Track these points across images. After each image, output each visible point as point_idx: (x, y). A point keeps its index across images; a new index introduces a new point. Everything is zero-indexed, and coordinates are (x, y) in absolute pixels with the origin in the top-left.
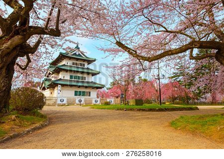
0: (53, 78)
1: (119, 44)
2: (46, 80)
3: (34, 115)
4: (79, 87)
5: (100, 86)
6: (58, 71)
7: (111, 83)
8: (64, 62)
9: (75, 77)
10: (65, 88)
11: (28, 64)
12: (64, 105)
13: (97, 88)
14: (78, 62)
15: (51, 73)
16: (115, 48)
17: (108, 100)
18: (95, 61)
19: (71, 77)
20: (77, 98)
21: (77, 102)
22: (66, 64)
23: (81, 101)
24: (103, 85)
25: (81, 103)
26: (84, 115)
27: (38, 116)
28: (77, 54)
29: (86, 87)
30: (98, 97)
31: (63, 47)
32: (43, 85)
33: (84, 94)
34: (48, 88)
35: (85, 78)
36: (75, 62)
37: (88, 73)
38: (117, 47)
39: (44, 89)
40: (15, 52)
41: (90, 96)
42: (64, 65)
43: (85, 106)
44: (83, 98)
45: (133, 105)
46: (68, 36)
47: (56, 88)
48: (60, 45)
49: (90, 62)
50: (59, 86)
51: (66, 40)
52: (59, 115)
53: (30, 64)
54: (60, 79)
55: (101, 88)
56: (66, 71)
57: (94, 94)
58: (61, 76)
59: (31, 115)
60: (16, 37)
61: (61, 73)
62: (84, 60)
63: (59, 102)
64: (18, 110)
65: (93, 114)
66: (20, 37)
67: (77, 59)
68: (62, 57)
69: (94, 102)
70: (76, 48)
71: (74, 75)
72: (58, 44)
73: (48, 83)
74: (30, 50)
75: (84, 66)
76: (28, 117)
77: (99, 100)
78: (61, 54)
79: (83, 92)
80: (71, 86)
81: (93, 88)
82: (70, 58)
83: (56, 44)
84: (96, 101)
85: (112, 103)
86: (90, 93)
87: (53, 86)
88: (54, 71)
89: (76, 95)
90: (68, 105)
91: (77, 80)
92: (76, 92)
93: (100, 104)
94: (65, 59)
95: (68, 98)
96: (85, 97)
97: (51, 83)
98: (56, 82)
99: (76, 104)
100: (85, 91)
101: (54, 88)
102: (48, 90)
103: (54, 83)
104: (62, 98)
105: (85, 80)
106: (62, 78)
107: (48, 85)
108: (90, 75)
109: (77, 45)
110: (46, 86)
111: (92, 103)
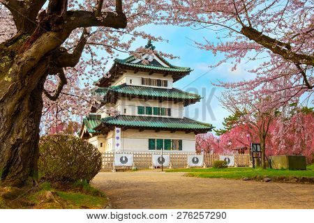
0: (103, 113)
1: (249, 32)
2: (90, 118)
3: (80, 190)
4: (157, 130)
5: (203, 127)
6: (112, 98)
7: (226, 120)
8: (124, 79)
9: (149, 110)
10: (129, 133)
11: (60, 88)
12: (128, 169)
13: (197, 131)
14: (154, 78)
15: (99, 103)
16: (239, 41)
17: (222, 158)
18: (187, 72)
19: (141, 110)
20: (155, 155)
21: (157, 164)
22: (128, 83)
23: (163, 159)
24: (208, 125)
25: (164, 164)
26: (178, 191)
27: (88, 192)
28: (151, 59)
29: (172, 130)
30: (198, 152)
31: (130, 50)
32: (85, 129)
33: (167, 145)
34: (94, 135)
35: (169, 110)
36: (147, 77)
37: (176, 101)
38: (244, 39)
39: (86, 136)
40: (44, 66)
41: (180, 149)
42: (124, 85)
43: (172, 171)
44: (167, 154)
45: (282, 169)
46: (140, 24)
47: (110, 135)
48: (124, 46)
49: (177, 75)
50: (116, 129)
51: (136, 34)
52: (126, 190)
53: (65, 87)
54: (118, 116)
55: (204, 131)
57: (189, 145)
58: (119, 107)
59: (75, 191)
60: (45, 36)
61: (119, 102)
62: (166, 73)
63: (117, 163)
64: (51, 180)
65: (197, 190)
66: (52, 34)
67: (151, 72)
68: (120, 68)
69: (190, 162)
70: (147, 47)
71: (145, 105)
72: (120, 43)
73: (93, 125)
74: (67, 60)
75: (166, 85)
76: (71, 193)
77: (201, 157)
78: (117, 62)
79: (168, 141)
80: (141, 129)
81: (188, 131)
82: (136, 70)
83: (116, 44)
84: (195, 161)
85: (232, 163)
86: (180, 142)
87: (104, 129)
88: (104, 98)
89: (151, 147)
90: (137, 170)
91: (153, 116)
92: (151, 142)
93: (204, 167)
94: (126, 72)
95: (136, 154)
96: (171, 151)
97: (99, 123)
98: (110, 122)
99: (152, 167)
100: (171, 139)
101: (107, 133)
102: (95, 138)
103: (105, 124)
104: (124, 155)
105: (169, 114)
106: (122, 113)
107: (95, 129)
108: (180, 105)
109: (150, 42)
110: (91, 130)
111: (186, 165)
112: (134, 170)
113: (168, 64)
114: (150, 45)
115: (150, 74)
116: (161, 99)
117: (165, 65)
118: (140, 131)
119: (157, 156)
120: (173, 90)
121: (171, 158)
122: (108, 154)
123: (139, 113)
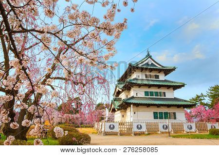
0: (123, 96)
2: (115, 100)
4: (158, 106)
5: (190, 103)
6: (128, 88)
8: (134, 76)
9: (152, 94)
10: (140, 108)
12: (143, 133)
14: (153, 74)
15: (121, 90)
18: (174, 69)
19: (146, 93)
20: (161, 123)
21: (161, 129)
22: (138, 78)
24: (193, 102)
28: (150, 63)
29: (169, 106)
32: (113, 107)
33: (166, 116)
34: (118, 110)
35: (164, 93)
36: (148, 73)
37: (168, 87)
39: (114, 110)
41: (175, 118)
42: (135, 79)
44: (167, 122)
47: (128, 110)
49: (167, 71)
54: (133, 98)
56: (140, 86)
58: (132, 93)
61: (132, 89)
62: (160, 71)
63: (135, 129)
67: (151, 70)
68: (132, 69)
70: (147, 56)
71: (149, 90)
73: (117, 104)
78: (130, 65)
79: (166, 114)
80: (148, 105)
81: (179, 106)
82: (142, 69)
86: (174, 114)
87: (125, 106)
88: (123, 87)
89: (156, 117)
90: (149, 134)
91: (154, 97)
92: (155, 114)
93: (197, 132)
94: (135, 71)
95: (147, 123)
96: (169, 120)
97: (121, 102)
98: (128, 101)
99: (159, 132)
100: (168, 112)
101: (126, 109)
103: (125, 102)
104: (139, 124)
105: (165, 96)
106: (135, 96)
107: (119, 106)
108: (171, 89)
109: (148, 53)
110: (116, 107)
111: (184, 131)
112: (147, 135)
113: (160, 65)
114: (148, 55)
115: (150, 72)
116: (159, 86)
117: (159, 66)
118: (148, 107)
120: (165, 81)
121: (172, 125)
122: (128, 123)
123: (145, 95)
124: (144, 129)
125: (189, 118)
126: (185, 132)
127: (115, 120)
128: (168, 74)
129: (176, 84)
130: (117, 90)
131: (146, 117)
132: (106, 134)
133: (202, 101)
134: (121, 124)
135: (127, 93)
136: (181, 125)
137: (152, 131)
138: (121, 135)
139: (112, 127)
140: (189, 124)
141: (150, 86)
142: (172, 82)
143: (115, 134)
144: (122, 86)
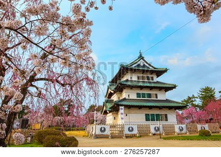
0: (115, 98)
2: (107, 101)
4: (150, 108)
5: (180, 105)
6: (120, 89)
8: (127, 77)
9: (144, 96)
10: (132, 110)
12: (134, 136)
14: (145, 75)
15: (112, 92)
18: (166, 71)
19: (138, 95)
21: (153, 131)
22: (130, 79)
24: (184, 104)
28: (142, 65)
29: (160, 108)
32: (105, 109)
33: (158, 118)
34: (110, 112)
35: (156, 95)
36: (140, 75)
37: (160, 89)
39: (106, 113)
41: (167, 120)
42: (127, 80)
49: (159, 73)
54: (125, 99)
56: (131, 87)
57: (172, 118)
58: (125, 95)
61: (124, 91)
62: (152, 72)
67: (143, 72)
68: (124, 70)
69: (177, 130)
70: (139, 57)
71: (141, 92)
73: (109, 105)
75: (153, 80)
78: (122, 66)
79: (158, 115)
80: (140, 107)
81: (170, 108)
82: (133, 71)
86: (166, 116)
87: (115, 109)
88: (115, 89)
89: (147, 119)
90: (140, 136)
91: (146, 98)
92: (147, 116)
93: (188, 134)
94: (128, 72)
95: (139, 125)
96: (161, 121)
97: (113, 104)
98: (120, 103)
99: (151, 135)
100: (160, 113)
101: (118, 111)
102: (111, 114)
103: (117, 104)
104: (131, 126)
105: (157, 97)
106: (127, 98)
107: (110, 108)
108: (163, 91)
109: (141, 55)
110: (108, 109)
111: (174, 132)
113: (153, 67)
116: (151, 88)
117: (151, 68)
118: (139, 109)
119: (154, 126)
120: (158, 82)
121: (163, 127)
122: (120, 125)
123: (137, 97)
124: (135, 132)
125: (180, 120)
126: (176, 134)
127: (107, 123)
128: (160, 75)
129: (168, 86)
130: (109, 92)
131: (137, 119)
132: (97, 137)
133: (194, 103)
134: (112, 126)
135: (119, 95)
136: (173, 127)
137: (143, 134)
138: (112, 137)
139: (103, 129)
140: (181, 125)
141: (141, 88)
142: (164, 84)
143: (106, 137)
144: (113, 87)
